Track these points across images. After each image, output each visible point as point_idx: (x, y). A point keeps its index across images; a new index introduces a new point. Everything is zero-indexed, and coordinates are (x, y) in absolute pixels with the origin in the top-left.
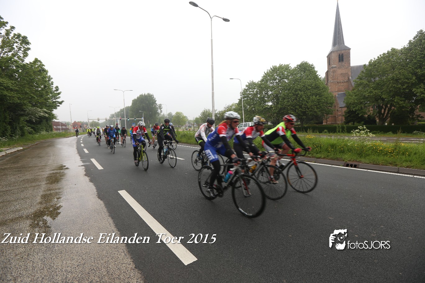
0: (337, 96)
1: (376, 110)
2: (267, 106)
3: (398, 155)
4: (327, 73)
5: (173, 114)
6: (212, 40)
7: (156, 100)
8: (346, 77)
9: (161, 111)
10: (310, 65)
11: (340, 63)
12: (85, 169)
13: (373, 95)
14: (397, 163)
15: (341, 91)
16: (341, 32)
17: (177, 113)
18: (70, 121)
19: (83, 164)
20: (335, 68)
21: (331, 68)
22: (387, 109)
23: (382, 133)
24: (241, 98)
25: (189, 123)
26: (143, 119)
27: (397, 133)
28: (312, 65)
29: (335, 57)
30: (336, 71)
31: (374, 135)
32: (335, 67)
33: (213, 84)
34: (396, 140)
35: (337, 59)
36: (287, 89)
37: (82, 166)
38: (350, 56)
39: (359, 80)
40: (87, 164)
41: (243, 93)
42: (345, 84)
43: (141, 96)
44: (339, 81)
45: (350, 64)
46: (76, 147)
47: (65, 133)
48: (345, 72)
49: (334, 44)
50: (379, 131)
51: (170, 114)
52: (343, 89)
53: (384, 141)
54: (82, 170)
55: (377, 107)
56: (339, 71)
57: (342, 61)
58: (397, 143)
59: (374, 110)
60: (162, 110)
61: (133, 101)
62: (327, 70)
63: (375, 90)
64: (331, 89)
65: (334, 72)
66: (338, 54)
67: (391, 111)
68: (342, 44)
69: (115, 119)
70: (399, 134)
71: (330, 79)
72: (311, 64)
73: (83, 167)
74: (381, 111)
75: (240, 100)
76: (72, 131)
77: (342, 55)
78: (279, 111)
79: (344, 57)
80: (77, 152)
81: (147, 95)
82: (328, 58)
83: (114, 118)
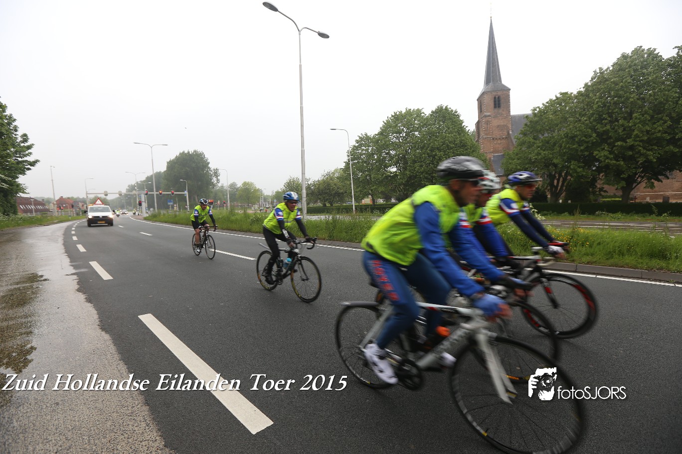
0: (492, 159)
1: (547, 180)
2: (389, 173)
3: (576, 246)
4: (478, 124)
5: (238, 186)
6: (300, 66)
7: (208, 161)
8: (504, 131)
9: (218, 180)
10: (452, 111)
11: (496, 110)
12: (77, 281)
13: (541, 159)
14: (575, 258)
15: (498, 152)
16: (496, 63)
17: (245, 184)
18: (52, 197)
19: (74, 271)
20: (487, 118)
21: (484, 117)
22: (561, 179)
23: (554, 214)
24: (349, 160)
25: (265, 200)
26: (186, 193)
27: (573, 215)
28: (456, 112)
29: (489, 100)
30: (491, 121)
31: (544, 218)
32: (489, 116)
33: (302, 137)
34: (573, 224)
35: (492, 104)
36: (418, 147)
37: (72, 274)
38: (509, 100)
39: (522, 136)
40: (83, 270)
41: (351, 152)
42: (503, 141)
43: (183, 154)
44: (494, 137)
45: (510, 112)
46: (62, 242)
47: (42, 218)
48: (502, 124)
49: (488, 81)
50: (551, 212)
51: (233, 186)
52: (500, 149)
53: (557, 226)
54: (72, 283)
55: (547, 177)
56: (495, 122)
57: (499, 107)
58: (574, 229)
59: (543, 180)
60: (219, 178)
61: (168, 163)
62: (477, 120)
63: (544, 151)
64: (484, 147)
65: (487, 123)
66: (493, 96)
67: (566, 182)
68: (499, 82)
69: (137, 193)
70: (577, 216)
71: (482, 134)
72: (454, 110)
73: (75, 277)
74: (553, 182)
75: (347, 164)
76: (56, 214)
77: (499, 98)
78: (407, 181)
79: (502, 101)
80: (63, 251)
81: (193, 154)
82: (479, 101)
83: (134, 192)
